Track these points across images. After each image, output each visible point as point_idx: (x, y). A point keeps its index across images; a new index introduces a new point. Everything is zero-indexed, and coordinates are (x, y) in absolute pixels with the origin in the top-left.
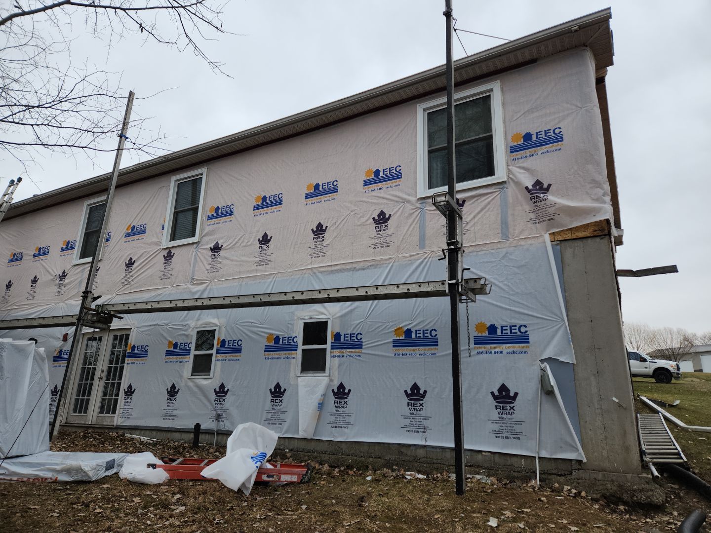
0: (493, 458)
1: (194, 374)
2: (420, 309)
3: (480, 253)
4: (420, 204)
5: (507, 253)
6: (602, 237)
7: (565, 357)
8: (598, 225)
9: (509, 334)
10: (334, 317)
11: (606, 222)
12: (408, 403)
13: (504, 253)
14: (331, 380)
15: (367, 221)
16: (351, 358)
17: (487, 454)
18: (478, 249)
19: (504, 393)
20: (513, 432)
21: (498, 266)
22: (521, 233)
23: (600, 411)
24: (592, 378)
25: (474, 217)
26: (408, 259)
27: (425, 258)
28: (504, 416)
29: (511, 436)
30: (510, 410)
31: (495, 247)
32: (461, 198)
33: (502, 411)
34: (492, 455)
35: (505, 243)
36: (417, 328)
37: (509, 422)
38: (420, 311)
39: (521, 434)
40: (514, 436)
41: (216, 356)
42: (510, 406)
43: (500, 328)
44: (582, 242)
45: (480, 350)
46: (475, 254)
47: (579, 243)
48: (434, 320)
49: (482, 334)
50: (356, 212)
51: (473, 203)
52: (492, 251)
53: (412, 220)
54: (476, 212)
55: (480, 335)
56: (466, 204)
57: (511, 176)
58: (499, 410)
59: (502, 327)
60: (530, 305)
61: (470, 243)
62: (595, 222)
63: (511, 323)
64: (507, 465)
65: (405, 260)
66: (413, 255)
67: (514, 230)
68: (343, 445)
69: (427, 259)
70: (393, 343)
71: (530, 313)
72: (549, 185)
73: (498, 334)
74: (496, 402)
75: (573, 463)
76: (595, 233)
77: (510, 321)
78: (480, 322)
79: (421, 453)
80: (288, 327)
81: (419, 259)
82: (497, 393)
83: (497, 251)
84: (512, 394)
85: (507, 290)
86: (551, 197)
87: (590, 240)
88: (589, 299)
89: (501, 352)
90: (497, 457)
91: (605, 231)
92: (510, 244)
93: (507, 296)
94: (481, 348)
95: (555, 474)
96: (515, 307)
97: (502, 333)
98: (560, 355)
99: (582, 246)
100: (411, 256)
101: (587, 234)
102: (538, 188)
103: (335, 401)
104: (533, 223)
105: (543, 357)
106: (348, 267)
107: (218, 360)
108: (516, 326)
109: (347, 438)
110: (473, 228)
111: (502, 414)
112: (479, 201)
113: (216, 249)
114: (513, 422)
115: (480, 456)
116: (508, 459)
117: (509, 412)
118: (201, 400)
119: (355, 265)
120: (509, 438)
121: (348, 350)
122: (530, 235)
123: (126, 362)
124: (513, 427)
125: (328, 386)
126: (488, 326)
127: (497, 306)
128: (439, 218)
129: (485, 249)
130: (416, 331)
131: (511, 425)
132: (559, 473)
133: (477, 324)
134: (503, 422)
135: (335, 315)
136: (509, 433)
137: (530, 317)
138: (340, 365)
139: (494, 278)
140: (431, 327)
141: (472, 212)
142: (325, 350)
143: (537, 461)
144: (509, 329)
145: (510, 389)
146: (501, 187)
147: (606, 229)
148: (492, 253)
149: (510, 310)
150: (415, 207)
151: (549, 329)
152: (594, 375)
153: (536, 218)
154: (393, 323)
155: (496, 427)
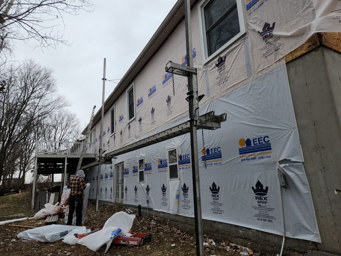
0: (257, 235)
1: (140, 181)
2: (211, 136)
3: (236, 90)
4: (205, 68)
5: (251, 85)
6: (316, 50)
7: (296, 158)
8: (311, 41)
9: (258, 144)
10: (178, 146)
11: (317, 35)
12: (212, 195)
13: (250, 86)
14: (181, 182)
15: (185, 88)
16: (187, 169)
17: (254, 231)
18: (236, 87)
19: (259, 187)
20: (267, 216)
21: (248, 96)
22: (258, 67)
23: (328, 201)
24: (320, 173)
25: (231, 66)
26: (203, 105)
27: (211, 102)
28: (261, 204)
29: (267, 219)
30: (264, 200)
31: (245, 83)
32: (223, 56)
33: (259, 200)
34: (257, 232)
35: (250, 78)
36: (211, 148)
37: (264, 209)
38: (211, 137)
39: (272, 217)
40: (269, 219)
41: (145, 172)
42: (264, 197)
43: (252, 140)
44: (301, 59)
45: (243, 158)
46: (234, 92)
47: (300, 61)
48: (218, 141)
49: (243, 147)
50: (180, 84)
51: (230, 57)
52: (243, 87)
53: (202, 80)
54: (232, 62)
55: (242, 147)
56: (227, 58)
57: (249, 28)
58: (257, 200)
59: (253, 140)
60: (269, 121)
61: (231, 85)
62: (309, 39)
63: (259, 136)
64: (266, 241)
65: (202, 106)
66: (205, 102)
67: (254, 66)
68: (189, 219)
69: (211, 103)
70: (202, 158)
71: (270, 126)
72: (274, 24)
73: (252, 146)
74: (256, 194)
75: (310, 243)
76: (310, 49)
77: (258, 135)
78: (241, 138)
79: (220, 226)
80: (164, 154)
81: (208, 104)
82: (255, 188)
83: (246, 86)
84: (264, 188)
85: (254, 112)
86: (275, 32)
87: (307, 56)
88: (311, 106)
89: (255, 158)
90: (260, 234)
91: (317, 44)
92: (253, 78)
93: (255, 117)
94: (244, 156)
95: (297, 251)
96: (260, 124)
97: (254, 144)
98: (292, 156)
99: (301, 63)
100: (204, 103)
101: (304, 51)
102: (266, 29)
103: (183, 194)
104: (265, 57)
105: (281, 159)
106: (180, 117)
107: (146, 174)
108: (262, 138)
109: (189, 215)
110: (231, 74)
111: (260, 203)
112: (233, 54)
113: (140, 120)
114: (267, 209)
115: (250, 232)
116: (267, 235)
117: (264, 201)
118: (143, 193)
119: (183, 115)
120: (265, 220)
121: (185, 165)
122: (264, 67)
123: (124, 176)
124: (267, 212)
125: (180, 185)
126: (246, 140)
127: (249, 125)
128: (214, 74)
129: (239, 86)
130: (211, 149)
131: (266, 211)
132: (300, 251)
133: (240, 140)
134: (261, 208)
135: (178, 145)
136: (265, 217)
137: (270, 130)
138: (183, 173)
139: (246, 106)
140: (217, 146)
141: (230, 63)
142: (177, 165)
143: (284, 239)
144: (258, 141)
145: (263, 184)
146: (244, 38)
147: (318, 41)
148: (243, 88)
149: (257, 126)
150: (203, 72)
151: (283, 136)
152: (321, 170)
153: (266, 53)
154: (201, 146)
155: (257, 212)
